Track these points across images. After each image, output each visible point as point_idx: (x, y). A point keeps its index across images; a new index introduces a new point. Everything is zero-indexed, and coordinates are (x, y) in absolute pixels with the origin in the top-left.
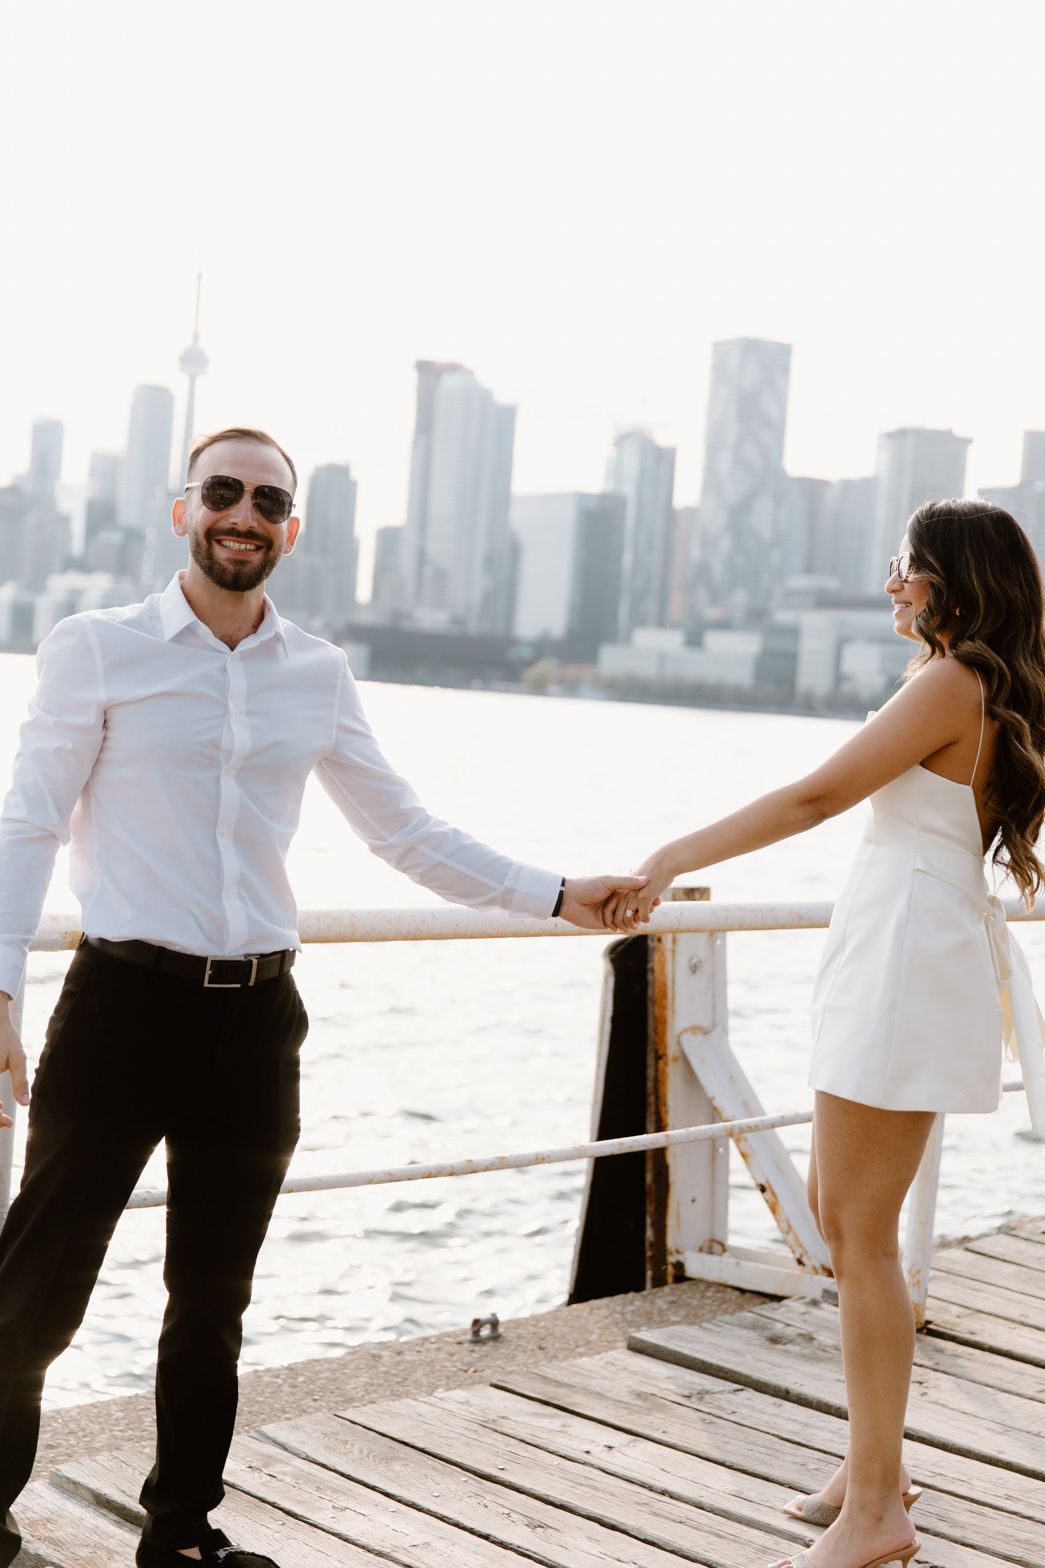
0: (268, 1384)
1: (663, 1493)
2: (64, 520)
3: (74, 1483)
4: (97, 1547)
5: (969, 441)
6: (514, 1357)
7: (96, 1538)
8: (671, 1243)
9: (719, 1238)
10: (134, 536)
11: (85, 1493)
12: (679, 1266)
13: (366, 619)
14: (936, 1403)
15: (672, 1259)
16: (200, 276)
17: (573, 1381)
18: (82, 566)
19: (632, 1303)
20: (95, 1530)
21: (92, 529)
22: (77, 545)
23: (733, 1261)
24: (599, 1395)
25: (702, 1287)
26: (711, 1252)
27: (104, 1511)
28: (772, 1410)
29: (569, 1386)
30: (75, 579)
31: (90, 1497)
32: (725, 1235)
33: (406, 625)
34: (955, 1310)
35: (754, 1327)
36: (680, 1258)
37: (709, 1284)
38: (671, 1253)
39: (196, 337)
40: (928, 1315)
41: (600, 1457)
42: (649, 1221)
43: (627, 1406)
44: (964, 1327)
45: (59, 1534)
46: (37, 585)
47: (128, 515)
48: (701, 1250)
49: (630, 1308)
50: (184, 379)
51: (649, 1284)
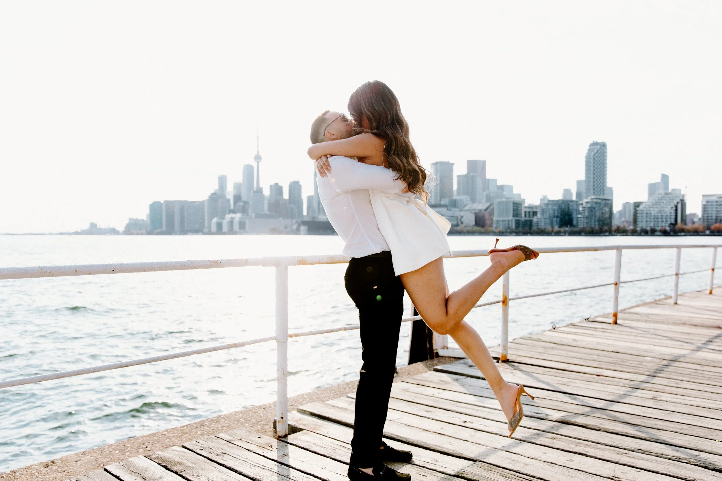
0: (342, 387)
1: (457, 402)
2: (228, 200)
3: (304, 410)
4: (315, 425)
5: (453, 164)
6: (403, 377)
7: (314, 423)
8: (434, 347)
9: (446, 345)
10: (246, 203)
11: (308, 413)
12: (437, 353)
13: (306, 219)
14: (518, 377)
15: (435, 352)
16: (258, 137)
17: (423, 379)
18: (234, 212)
19: (428, 362)
20: (313, 421)
21: (235, 203)
22: (232, 207)
23: (451, 350)
24: (431, 382)
25: (444, 358)
26: (444, 348)
27: (314, 417)
28: (477, 381)
29: (423, 380)
30: (232, 215)
31: (309, 414)
32: (447, 345)
33: (316, 220)
34: (514, 356)
35: (464, 364)
36: (437, 351)
37: (446, 357)
38: (434, 350)
39: (258, 152)
40: (508, 358)
41: (436, 395)
42: (427, 343)
43: (439, 383)
44: (518, 360)
45: (304, 423)
46: (223, 218)
47: (244, 198)
48: (441, 349)
49: (428, 364)
50: (256, 163)
51: (429, 358)
